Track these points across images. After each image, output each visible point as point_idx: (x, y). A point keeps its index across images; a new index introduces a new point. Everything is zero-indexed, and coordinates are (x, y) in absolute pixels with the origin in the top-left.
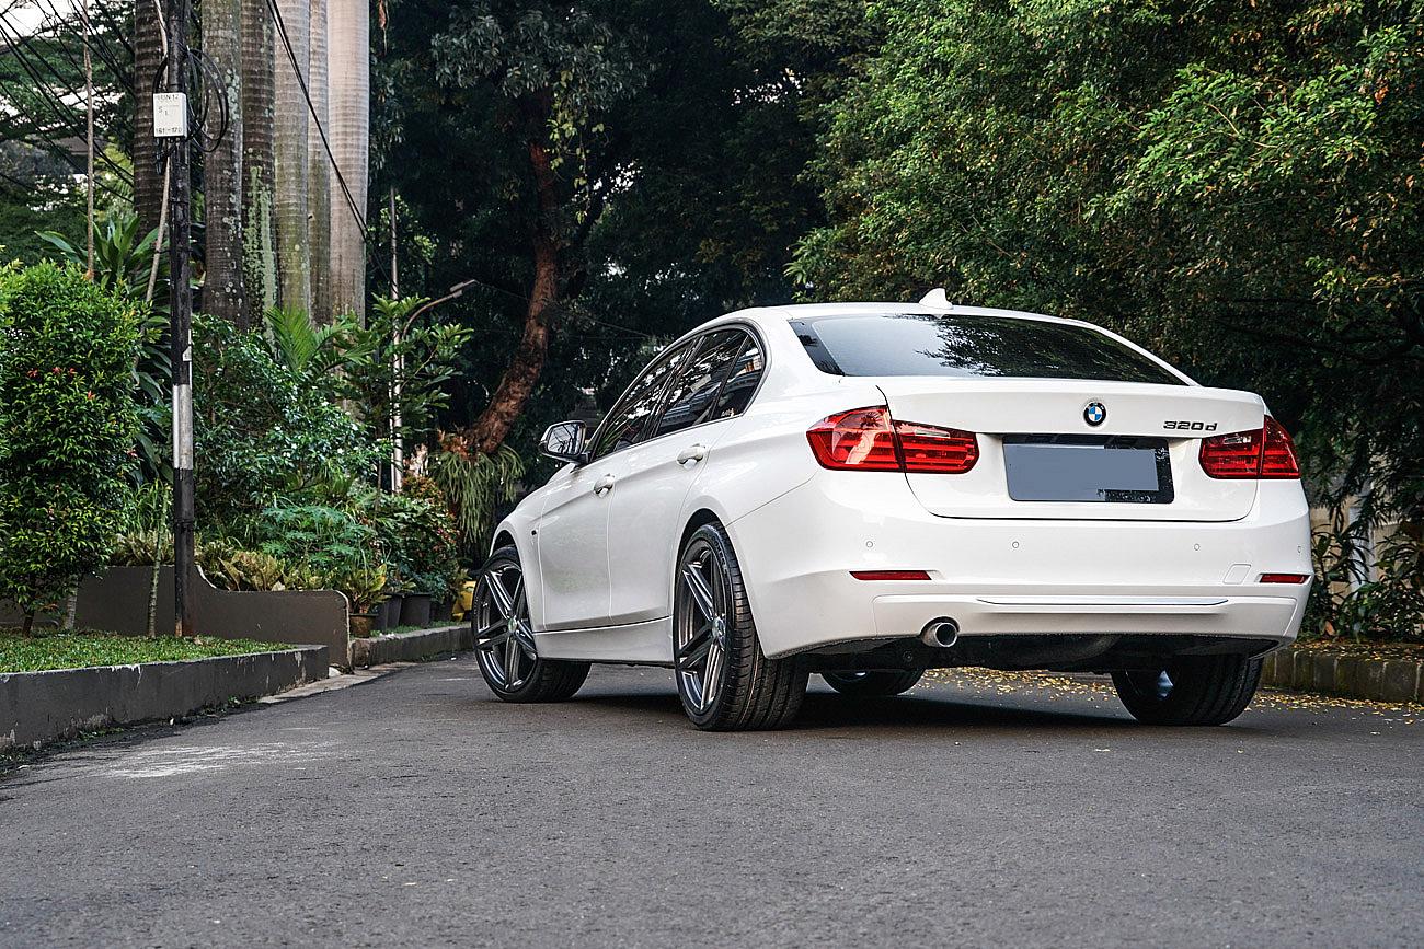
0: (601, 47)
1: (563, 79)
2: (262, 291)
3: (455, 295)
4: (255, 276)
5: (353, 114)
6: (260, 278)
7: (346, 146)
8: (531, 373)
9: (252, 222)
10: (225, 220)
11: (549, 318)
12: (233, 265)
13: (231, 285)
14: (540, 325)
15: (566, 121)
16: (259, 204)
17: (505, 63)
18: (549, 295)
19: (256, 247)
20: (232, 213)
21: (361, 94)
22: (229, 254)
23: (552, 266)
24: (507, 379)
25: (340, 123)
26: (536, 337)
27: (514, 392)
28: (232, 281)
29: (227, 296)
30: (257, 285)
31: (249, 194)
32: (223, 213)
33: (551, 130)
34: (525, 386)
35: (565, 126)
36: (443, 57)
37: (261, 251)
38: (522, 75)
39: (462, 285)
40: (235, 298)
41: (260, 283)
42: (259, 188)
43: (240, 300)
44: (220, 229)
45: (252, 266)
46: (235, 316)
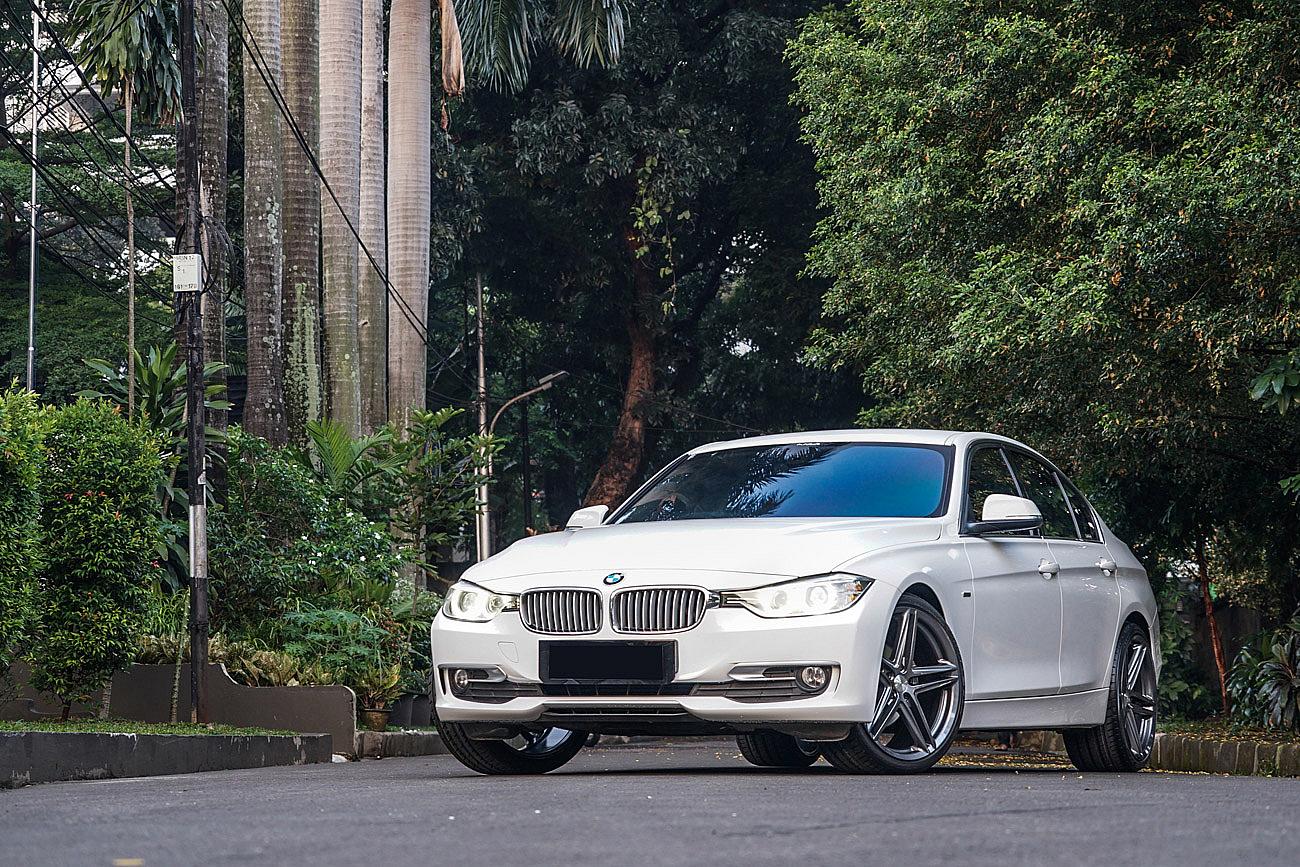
0: (687, 131)
1: (648, 165)
2: (306, 403)
3: (544, 387)
4: (299, 389)
5: (414, 216)
6: (304, 390)
7: (406, 248)
8: (626, 468)
9: (297, 337)
10: (265, 339)
11: (642, 409)
12: (272, 382)
13: (270, 400)
14: (635, 418)
15: (651, 208)
16: (304, 319)
17: (587, 149)
18: (646, 386)
19: (300, 360)
20: (272, 333)
21: (422, 196)
22: (269, 372)
23: (649, 355)
24: (602, 475)
25: (401, 226)
26: (632, 430)
28: (271, 397)
29: (267, 411)
30: (301, 398)
31: (294, 309)
32: (263, 333)
33: (635, 218)
35: (649, 214)
36: (523, 143)
37: (305, 365)
38: (608, 161)
39: (551, 376)
40: (274, 413)
41: (304, 395)
42: (304, 304)
43: (279, 415)
44: (260, 348)
45: (296, 379)
46: (274, 431)
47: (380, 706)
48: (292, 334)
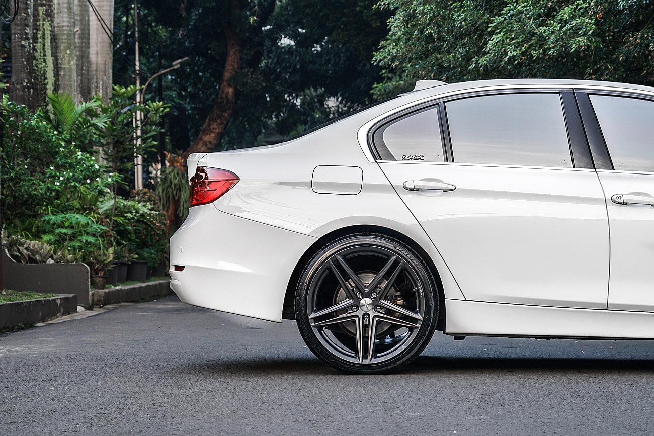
2: (46, 81)
3: (176, 67)
4: (42, 72)
6: (44, 73)
8: (224, 116)
9: (40, 40)
10: (23, 43)
11: (233, 81)
12: (27, 69)
13: (26, 81)
14: (230, 86)
16: (44, 29)
18: (236, 66)
19: (42, 55)
20: (27, 39)
22: (25, 63)
23: (238, 48)
24: (209, 120)
26: (228, 93)
27: (213, 128)
28: (27, 79)
29: (24, 87)
31: (38, 23)
32: (22, 39)
34: (220, 125)
37: (45, 58)
39: (179, 61)
40: (29, 88)
41: (44, 77)
42: (44, 20)
43: (32, 90)
44: (20, 48)
45: (40, 67)
46: (29, 100)
47: (101, 274)
48: (37, 38)
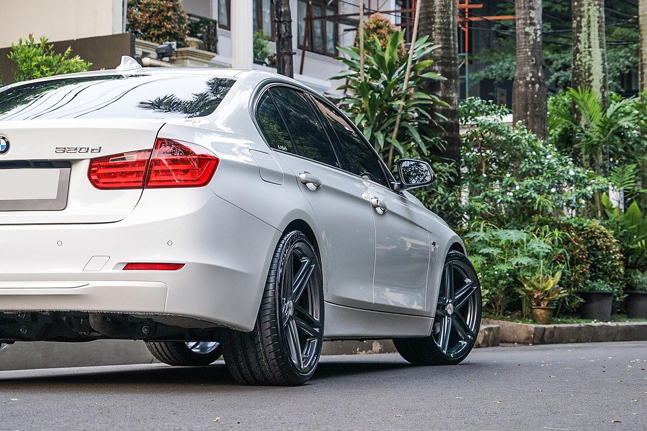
2: (591, 78)
4: (586, 67)
6: (589, 69)
9: (584, 29)
10: (527, 29)
12: (533, 61)
13: (531, 75)
16: (589, 16)
19: (587, 46)
20: (532, 24)
22: (530, 54)
28: (531, 72)
29: (528, 83)
31: (582, 9)
32: (525, 24)
37: (590, 49)
40: (533, 84)
41: (589, 72)
42: (589, 4)
43: (537, 86)
44: (523, 36)
45: (584, 61)
47: (544, 305)
